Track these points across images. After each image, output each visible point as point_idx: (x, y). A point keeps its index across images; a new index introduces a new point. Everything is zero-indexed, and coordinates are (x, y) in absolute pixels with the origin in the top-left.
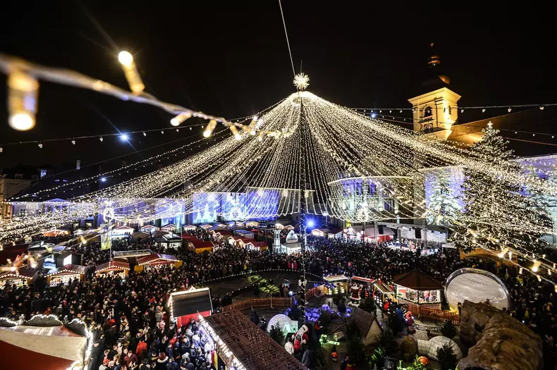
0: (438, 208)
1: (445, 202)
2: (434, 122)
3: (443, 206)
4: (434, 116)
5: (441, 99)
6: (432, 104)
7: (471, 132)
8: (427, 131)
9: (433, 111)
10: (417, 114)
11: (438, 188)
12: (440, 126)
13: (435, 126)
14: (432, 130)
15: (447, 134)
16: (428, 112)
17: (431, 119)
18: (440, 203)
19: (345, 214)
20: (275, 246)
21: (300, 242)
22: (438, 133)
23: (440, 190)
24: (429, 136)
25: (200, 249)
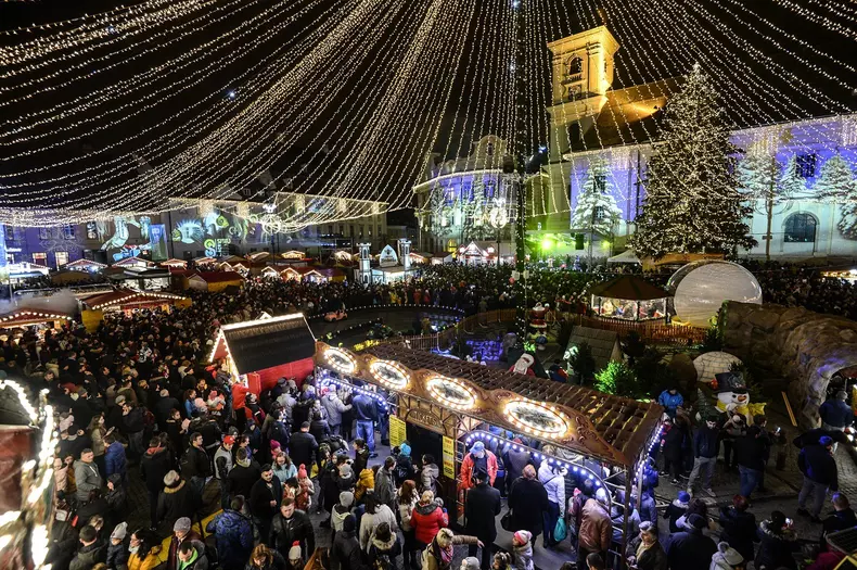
0: (589, 212)
1: (597, 205)
2: (584, 83)
3: (595, 210)
4: (584, 74)
5: (595, 45)
6: (578, 53)
7: (636, 99)
8: (570, 99)
9: (584, 62)
10: (560, 69)
11: (590, 184)
12: (592, 89)
13: (585, 90)
14: (580, 96)
15: (602, 102)
16: (575, 67)
17: (579, 79)
18: (592, 205)
19: (445, 233)
20: (362, 271)
21: (400, 265)
22: (588, 101)
23: (592, 186)
24: (576, 105)
25: (216, 284)
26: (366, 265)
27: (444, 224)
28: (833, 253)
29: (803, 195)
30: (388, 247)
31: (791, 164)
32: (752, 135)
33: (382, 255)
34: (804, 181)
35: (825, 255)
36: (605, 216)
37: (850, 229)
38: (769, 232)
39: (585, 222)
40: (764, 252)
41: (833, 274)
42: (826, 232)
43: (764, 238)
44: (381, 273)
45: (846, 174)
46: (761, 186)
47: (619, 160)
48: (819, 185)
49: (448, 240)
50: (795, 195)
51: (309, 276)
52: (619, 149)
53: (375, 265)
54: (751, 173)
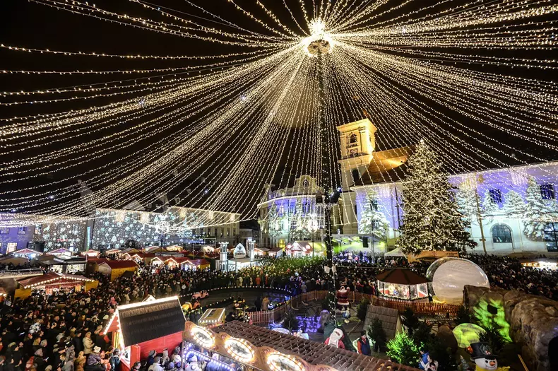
0: (369, 223)
1: (374, 218)
2: (359, 147)
3: (373, 221)
4: (358, 143)
5: (364, 128)
6: (354, 132)
7: (389, 157)
8: (352, 156)
9: (358, 137)
10: (344, 141)
11: (368, 205)
12: (364, 151)
13: (359, 151)
14: (357, 155)
15: (369, 159)
16: (353, 140)
17: (356, 145)
18: (370, 218)
19: (278, 235)
20: (222, 261)
21: (248, 257)
22: (362, 157)
23: (369, 207)
24: (355, 159)
25: (118, 270)
26: (224, 257)
27: (277, 229)
28: (525, 250)
29: (498, 213)
30: (240, 245)
31: (487, 195)
32: (460, 178)
33: (236, 250)
34: (497, 205)
35: (521, 251)
36: (380, 226)
37: (532, 234)
38: (483, 237)
39: (367, 229)
40: (483, 249)
41: (530, 265)
42: (517, 236)
43: (480, 240)
44: (234, 263)
45: (520, 200)
46: (472, 208)
47: (384, 191)
48: (506, 207)
49: (279, 239)
50: (493, 213)
51: (184, 264)
52: (383, 185)
53: (230, 257)
54: (465, 200)
